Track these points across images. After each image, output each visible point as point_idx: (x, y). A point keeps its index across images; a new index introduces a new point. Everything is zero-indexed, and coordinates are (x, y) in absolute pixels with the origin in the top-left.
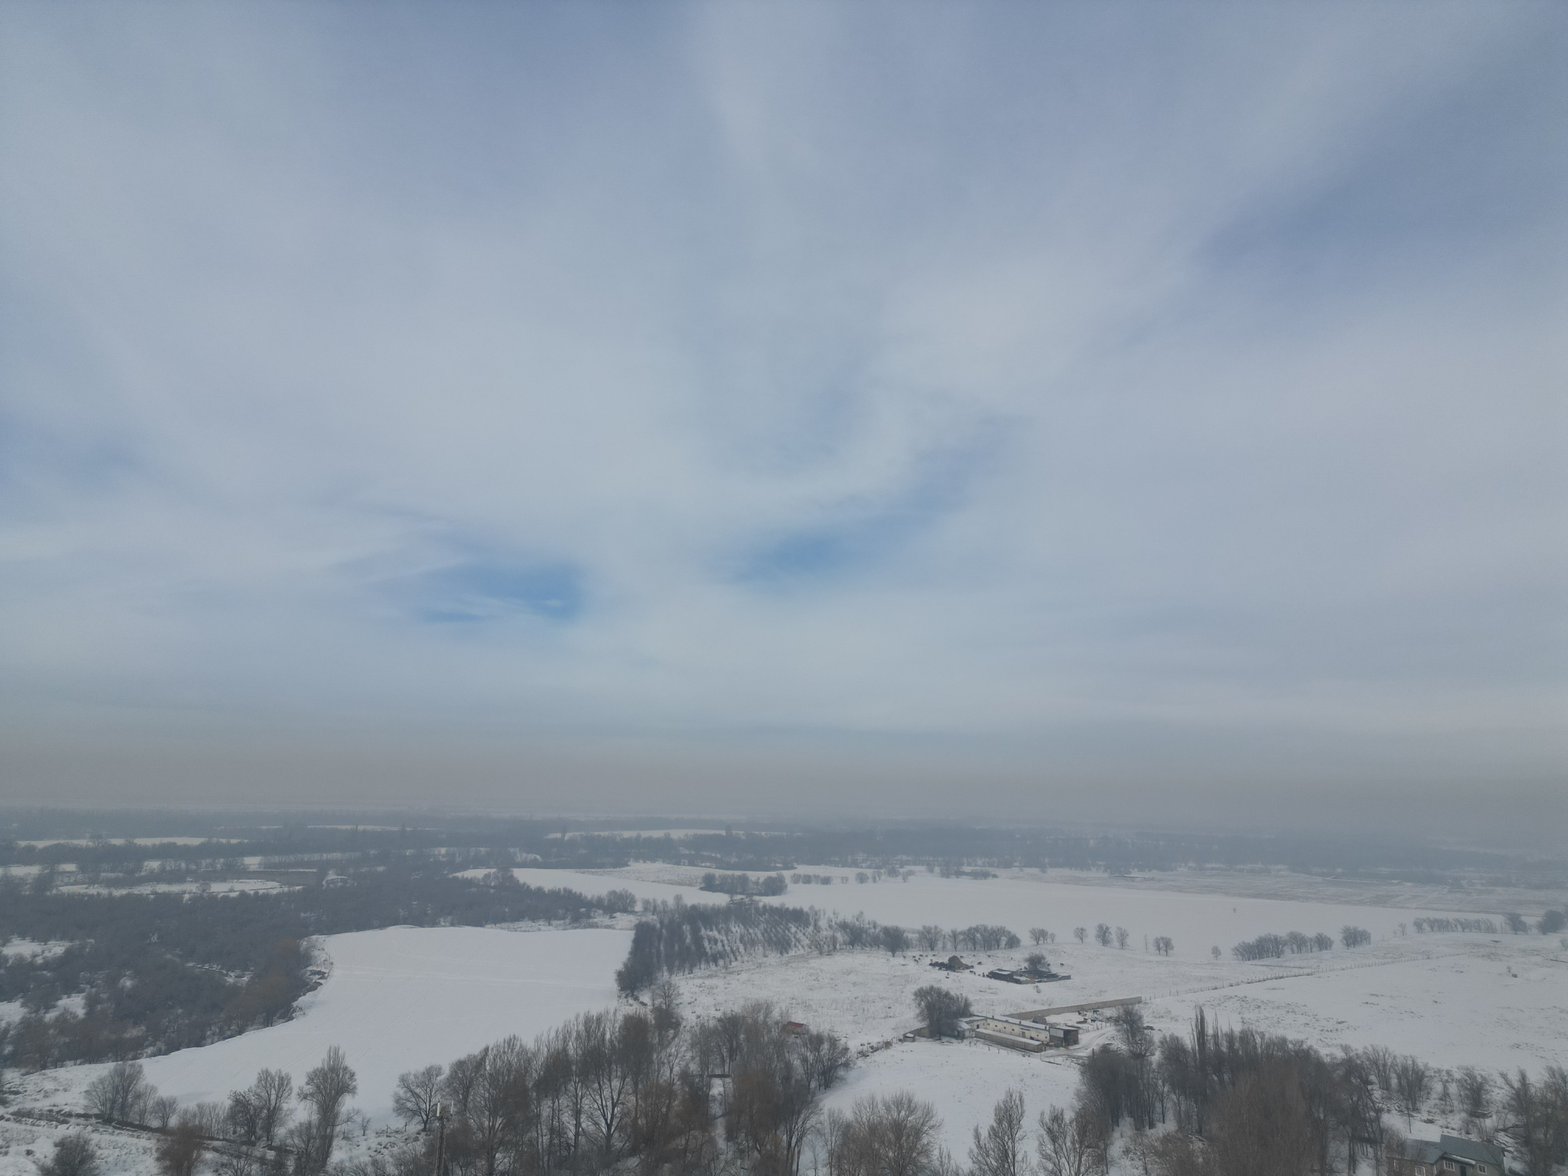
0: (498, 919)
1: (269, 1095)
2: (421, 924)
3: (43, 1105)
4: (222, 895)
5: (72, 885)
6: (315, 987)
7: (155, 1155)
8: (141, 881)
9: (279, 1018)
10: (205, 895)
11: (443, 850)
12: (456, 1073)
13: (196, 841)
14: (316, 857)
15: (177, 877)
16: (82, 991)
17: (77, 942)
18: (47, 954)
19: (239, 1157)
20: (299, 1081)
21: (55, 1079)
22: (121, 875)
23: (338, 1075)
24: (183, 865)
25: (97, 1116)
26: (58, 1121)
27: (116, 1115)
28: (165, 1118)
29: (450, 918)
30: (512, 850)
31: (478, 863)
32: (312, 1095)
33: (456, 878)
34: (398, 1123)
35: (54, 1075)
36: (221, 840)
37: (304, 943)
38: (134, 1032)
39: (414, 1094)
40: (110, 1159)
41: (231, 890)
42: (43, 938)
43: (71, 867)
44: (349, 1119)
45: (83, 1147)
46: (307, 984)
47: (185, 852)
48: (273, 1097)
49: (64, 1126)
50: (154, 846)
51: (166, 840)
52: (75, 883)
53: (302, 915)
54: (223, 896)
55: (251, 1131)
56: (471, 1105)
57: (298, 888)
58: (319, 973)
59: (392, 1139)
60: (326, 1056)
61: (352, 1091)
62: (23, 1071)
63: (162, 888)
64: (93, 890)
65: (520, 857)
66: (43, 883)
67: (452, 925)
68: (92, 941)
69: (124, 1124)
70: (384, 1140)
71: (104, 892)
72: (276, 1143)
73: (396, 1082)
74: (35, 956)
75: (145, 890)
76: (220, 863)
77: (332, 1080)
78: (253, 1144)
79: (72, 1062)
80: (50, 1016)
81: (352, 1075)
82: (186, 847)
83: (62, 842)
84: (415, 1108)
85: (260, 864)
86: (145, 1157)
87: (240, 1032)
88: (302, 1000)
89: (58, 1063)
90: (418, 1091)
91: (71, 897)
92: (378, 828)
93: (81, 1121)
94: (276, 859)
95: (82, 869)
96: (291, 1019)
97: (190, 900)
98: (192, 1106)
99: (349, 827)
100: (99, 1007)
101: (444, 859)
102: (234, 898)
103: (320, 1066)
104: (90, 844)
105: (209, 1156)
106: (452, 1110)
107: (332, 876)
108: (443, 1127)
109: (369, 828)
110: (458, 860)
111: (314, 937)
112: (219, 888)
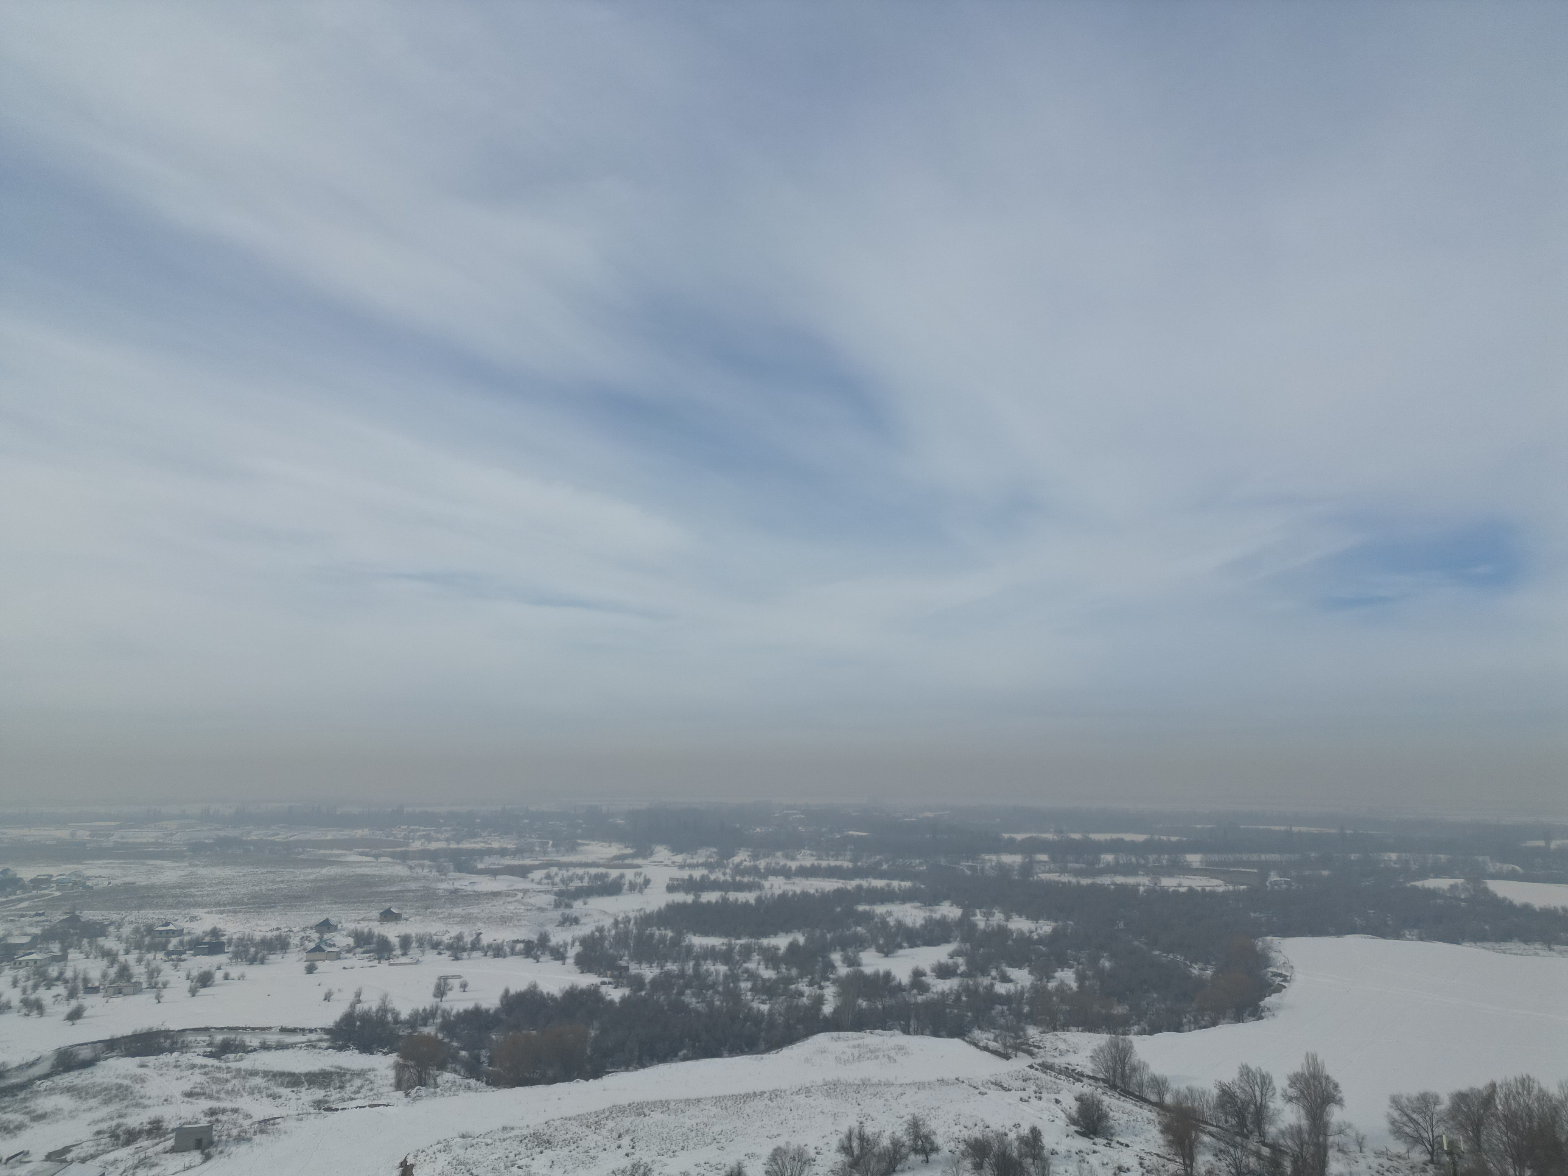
0: (1479, 937)
1: (1254, 1091)
2: (1384, 936)
3: (1059, 1062)
4: (1172, 889)
5: (1048, 872)
6: (1279, 989)
7: (1159, 1127)
8: (1101, 872)
9: (1249, 1015)
10: (1157, 888)
11: (1394, 856)
12: (1459, 1106)
13: (1140, 838)
14: (1254, 857)
15: (1130, 870)
16: (1071, 967)
17: (1060, 923)
18: (1039, 931)
19: (1235, 1146)
20: (1280, 1083)
21: (1065, 1041)
22: (1084, 866)
23: (1321, 1084)
24: (1134, 860)
25: (1104, 1081)
26: (1074, 1078)
27: (1119, 1083)
28: (1161, 1094)
29: (1416, 931)
30: (1480, 858)
31: (1440, 871)
32: (1297, 1099)
33: (1415, 888)
34: (1399, 1147)
35: (1064, 1037)
36: (1162, 837)
37: (1260, 944)
38: (1120, 1010)
39: (1411, 1120)
40: (1121, 1122)
41: (1180, 886)
42: (1034, 917)
43: (1044, 857)
44: (1341, 1132)
45: (1097, 1106)
46: (1270, 985)
47: (1132, 848)
48: (1258, 1093)
49: (1077, 1084)
50: (1106, 840)
51: (1115, 836)
52: (1050, 871)
53: (1252, 914)
54: (1173, 891)
55: (1242, 1123)
56: (1486, 1146)
57: (1242, 887)
58: (1280, 975)
59: (1395, 1164)
60: (1304, 1061)
61: (1340, 1102)
62: (1040, 1029)
63: (1120, 880)
64: (1065, 878)
65: (1493, 867)
66: (1027, 869)
67: (1421, 939)
68: (1071, 923)
69: (1126, 1093)
70: (1387, 1163)
71: (1074, 880)
72: (1269, 1140)
73: (1387, 1102)
74: (1031, 932)
75: (1105, 880)
76: (1165, 859)
77: (1316, 1087)
78: (1247, 1137)
79: (1075, 1029)
80: (1052, 985)
81: (1336, 1086)
82: (1133, 843)
83: (1034, 835)
84: (1415, 1134)
85: (1201, 862)
86: (1151, 1127)
87: (1214, 1024)
88: (1270, 1001)
89: (1065, 1027)
90: (1415, 1116)
91: (1049, 884)
92: (1314, 830)
93: (1092, 1082)
94: (1215, 857)
95: (1053, 859)
96: (1261, 1018)
97: (1145, 892)
98: (1183, 1088)
99: (1283, 828)
100: (1087, 983)
101: (1397, 866)
102: (1183, 893)
103: (1300, 1070)
104: (1055, 837)
105: (1206, 1139)
106: (1463, 1146)
107: (1274, 877)
108: (1455, 1164)
109: (1304, 829)
110: (1414, 867)
111: (1269, 938)
112: (1168, 883)
